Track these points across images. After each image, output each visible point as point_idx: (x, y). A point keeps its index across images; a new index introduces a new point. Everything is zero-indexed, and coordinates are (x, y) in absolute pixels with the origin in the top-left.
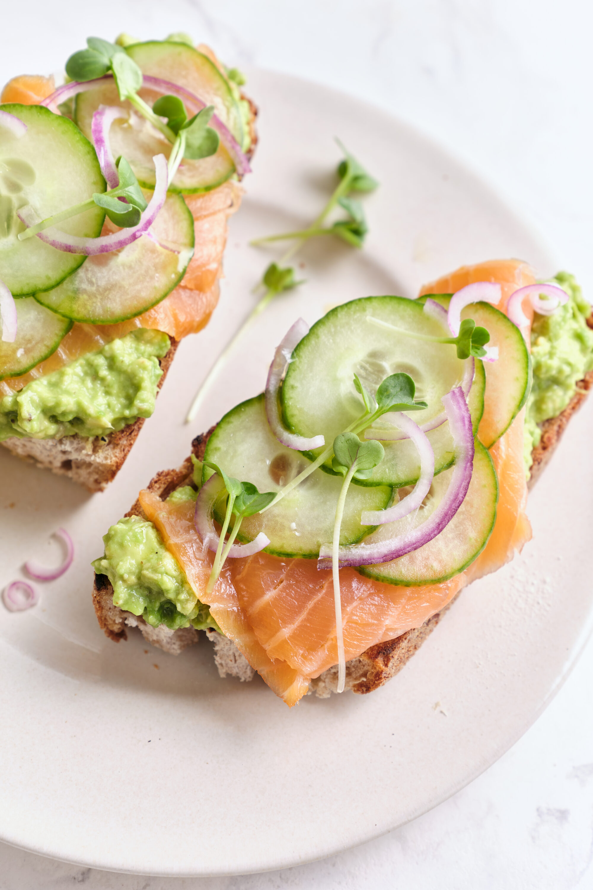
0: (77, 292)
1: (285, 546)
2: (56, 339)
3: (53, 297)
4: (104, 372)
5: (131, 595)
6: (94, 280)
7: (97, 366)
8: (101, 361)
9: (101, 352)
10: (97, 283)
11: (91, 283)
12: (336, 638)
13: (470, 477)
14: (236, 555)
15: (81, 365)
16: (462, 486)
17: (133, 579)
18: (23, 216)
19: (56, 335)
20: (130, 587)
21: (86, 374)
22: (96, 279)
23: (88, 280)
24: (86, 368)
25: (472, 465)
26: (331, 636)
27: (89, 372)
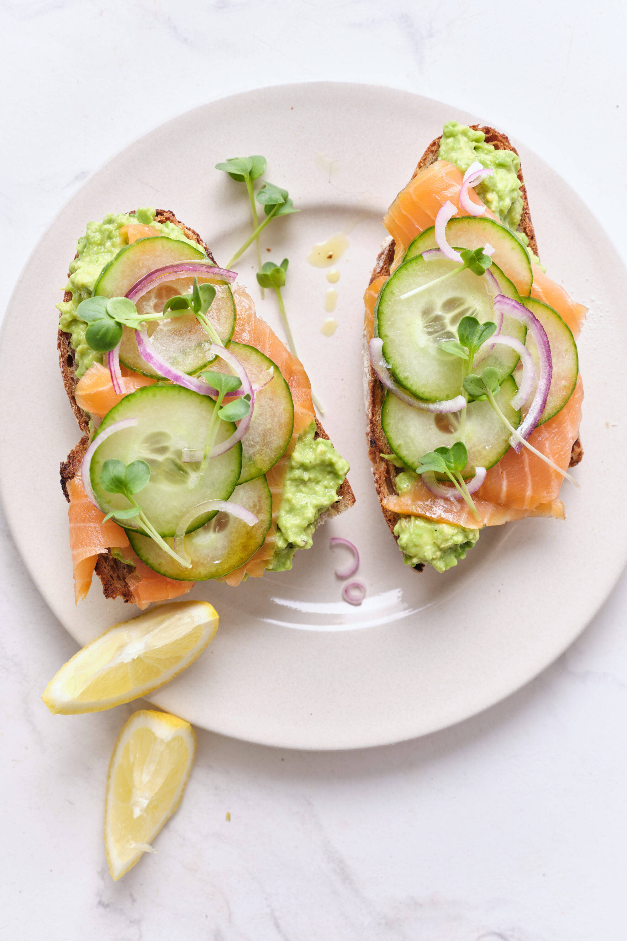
0: (251, 458)
1: (491, 460)
2: (266, 489)
3: (245, 474)
4: (306, 476)
5: (445, 561)
6: (252, 443)
7: (299, 477)
8: (297, 473)
9: (292, 468)
10: (255, 443)
11: (253, 446)
12: (555, 470)
14: (474, 490)
15: (291, 485)
17: (439, 554)
19: (263, 488)
21: (297, 486)
22: (253, 441)
23: (249, 447)
24: (294, 483)
27: (298, 483)
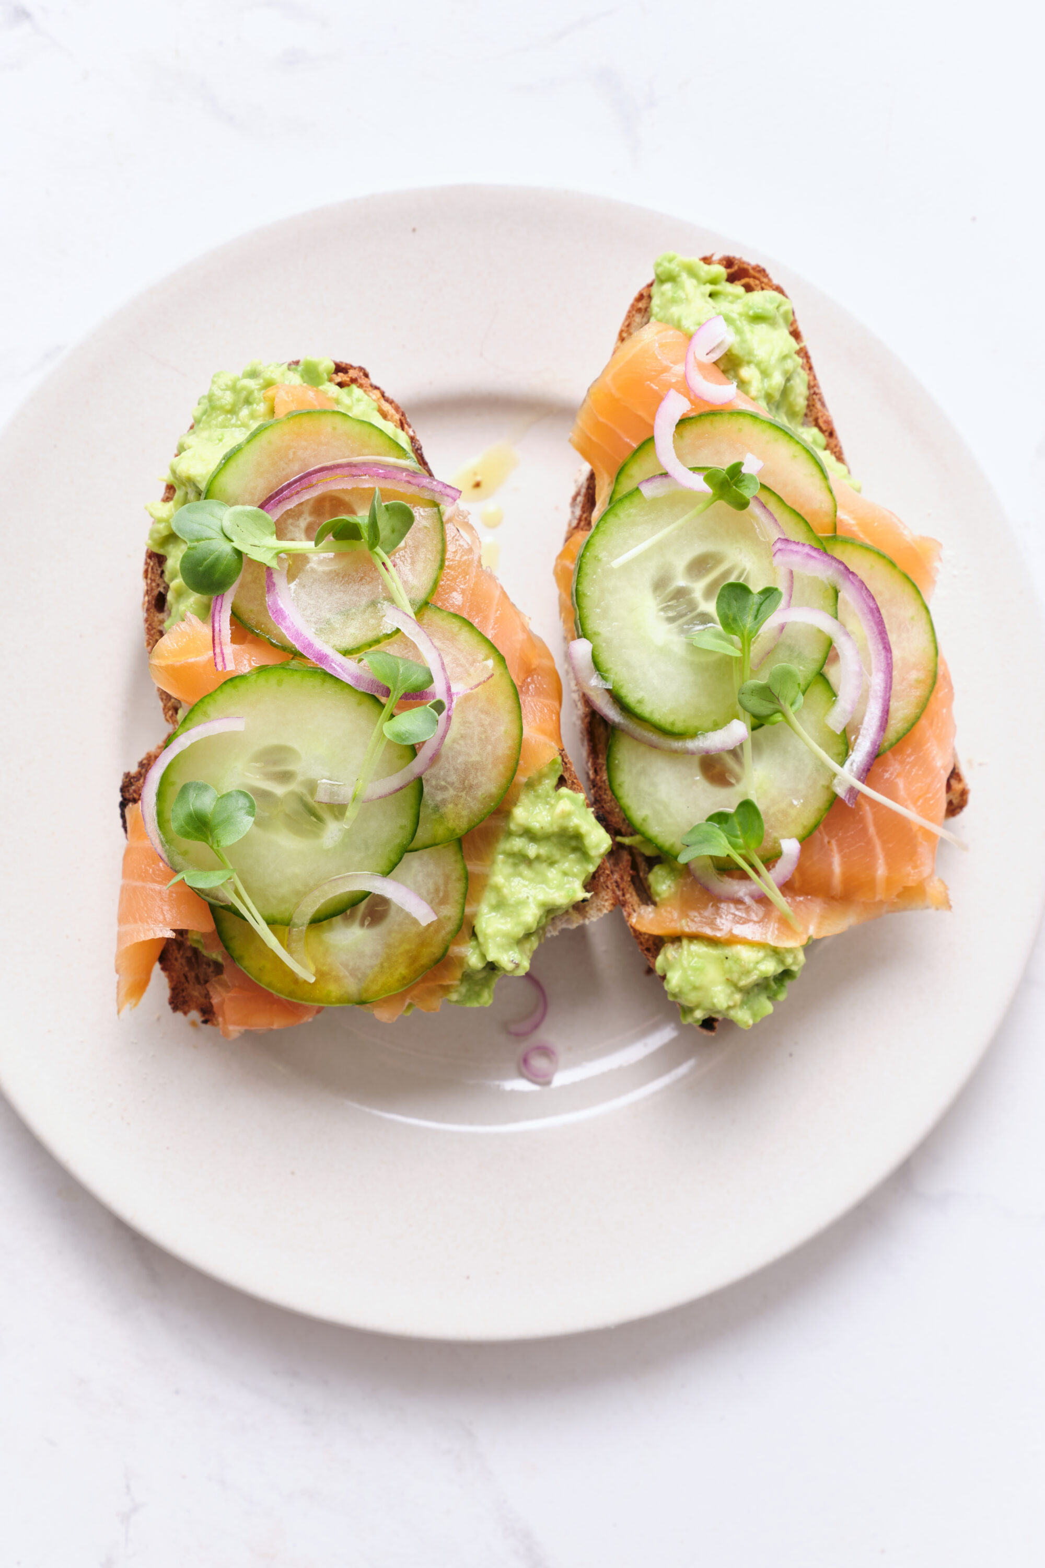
0: (437, 808)
1: (805, 823)
2: (459, 866)
3: (423, 835)
6: (443, 783)
7: (521, 851)
8: (518, 844)
9: (509, 834)
10: (448, 783)
12: (921, 827)
13: (862, 583)
14: (781, 880)
15: (504, 863)
16: (865, 596)
18: (325, 799)
19: (456, 861)
20: (743, 1003)
21: (515, 865)
22: (444, 780)
23: (436, 789)
24: (511, 860)
25: (853, 573)
26: (915, 829)
27: (517, 861)
